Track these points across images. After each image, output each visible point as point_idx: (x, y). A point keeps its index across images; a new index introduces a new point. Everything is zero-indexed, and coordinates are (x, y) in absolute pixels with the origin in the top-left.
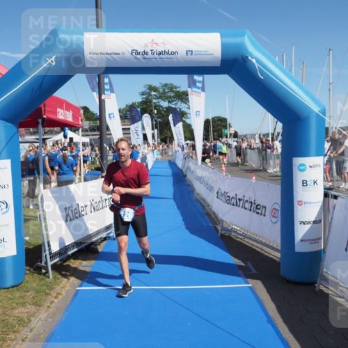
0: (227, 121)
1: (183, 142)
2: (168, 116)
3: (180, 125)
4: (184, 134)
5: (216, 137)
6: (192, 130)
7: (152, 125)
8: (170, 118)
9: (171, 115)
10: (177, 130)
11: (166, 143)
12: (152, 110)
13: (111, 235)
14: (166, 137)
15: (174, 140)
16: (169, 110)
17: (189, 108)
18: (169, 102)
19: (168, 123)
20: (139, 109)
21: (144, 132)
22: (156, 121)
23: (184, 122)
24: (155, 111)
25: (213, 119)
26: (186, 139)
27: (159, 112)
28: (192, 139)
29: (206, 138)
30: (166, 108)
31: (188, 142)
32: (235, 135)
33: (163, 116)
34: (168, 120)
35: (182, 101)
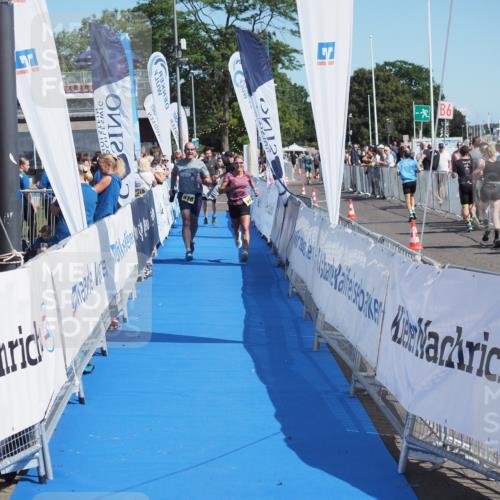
0: (427, 79)
1: (277, 149)
2: (226, 58)
3: (268, 89)
4: (281, 120)
5: (390, 131)
6: (308, 107)
7: (173, 89)
8: (235, 65)
9: (236, 56)
10: (259, 108)
11: (218, 149)
12: (170, 40)
13: (32, 465)
14: (220, 132)
15: (247, 141)
16: (229, 38)
17: (296, 33)
18: (230, 11)
19: (226, 84)
20: (125, 37)
21: (142, 115)
22: (185, 75)
23: (281, 81)
24: (184, 43)
25: (379, 68)
26: (288, 137)
27: (195, 44)
28: (310, 138)
29: (356, 135)
30: (219, 32)
31: (295, 147)
32: (457, 126)
33: (211, 59)
34: (227, 74)
35: (274, 8)
